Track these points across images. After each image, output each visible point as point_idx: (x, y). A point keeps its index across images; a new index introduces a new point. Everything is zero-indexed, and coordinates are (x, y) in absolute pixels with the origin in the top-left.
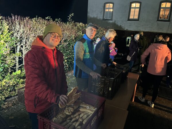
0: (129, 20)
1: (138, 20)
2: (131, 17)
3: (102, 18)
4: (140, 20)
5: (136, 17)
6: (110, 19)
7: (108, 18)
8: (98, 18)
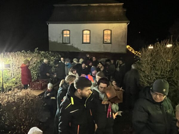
0: (83, 43)
1: (90, 43)
2: (84, 41)
3: (61, 42)
4: (91, 43)
5: (88, 41)
6: (68, 42)
7: (67, 42)
8: (58, 42)
